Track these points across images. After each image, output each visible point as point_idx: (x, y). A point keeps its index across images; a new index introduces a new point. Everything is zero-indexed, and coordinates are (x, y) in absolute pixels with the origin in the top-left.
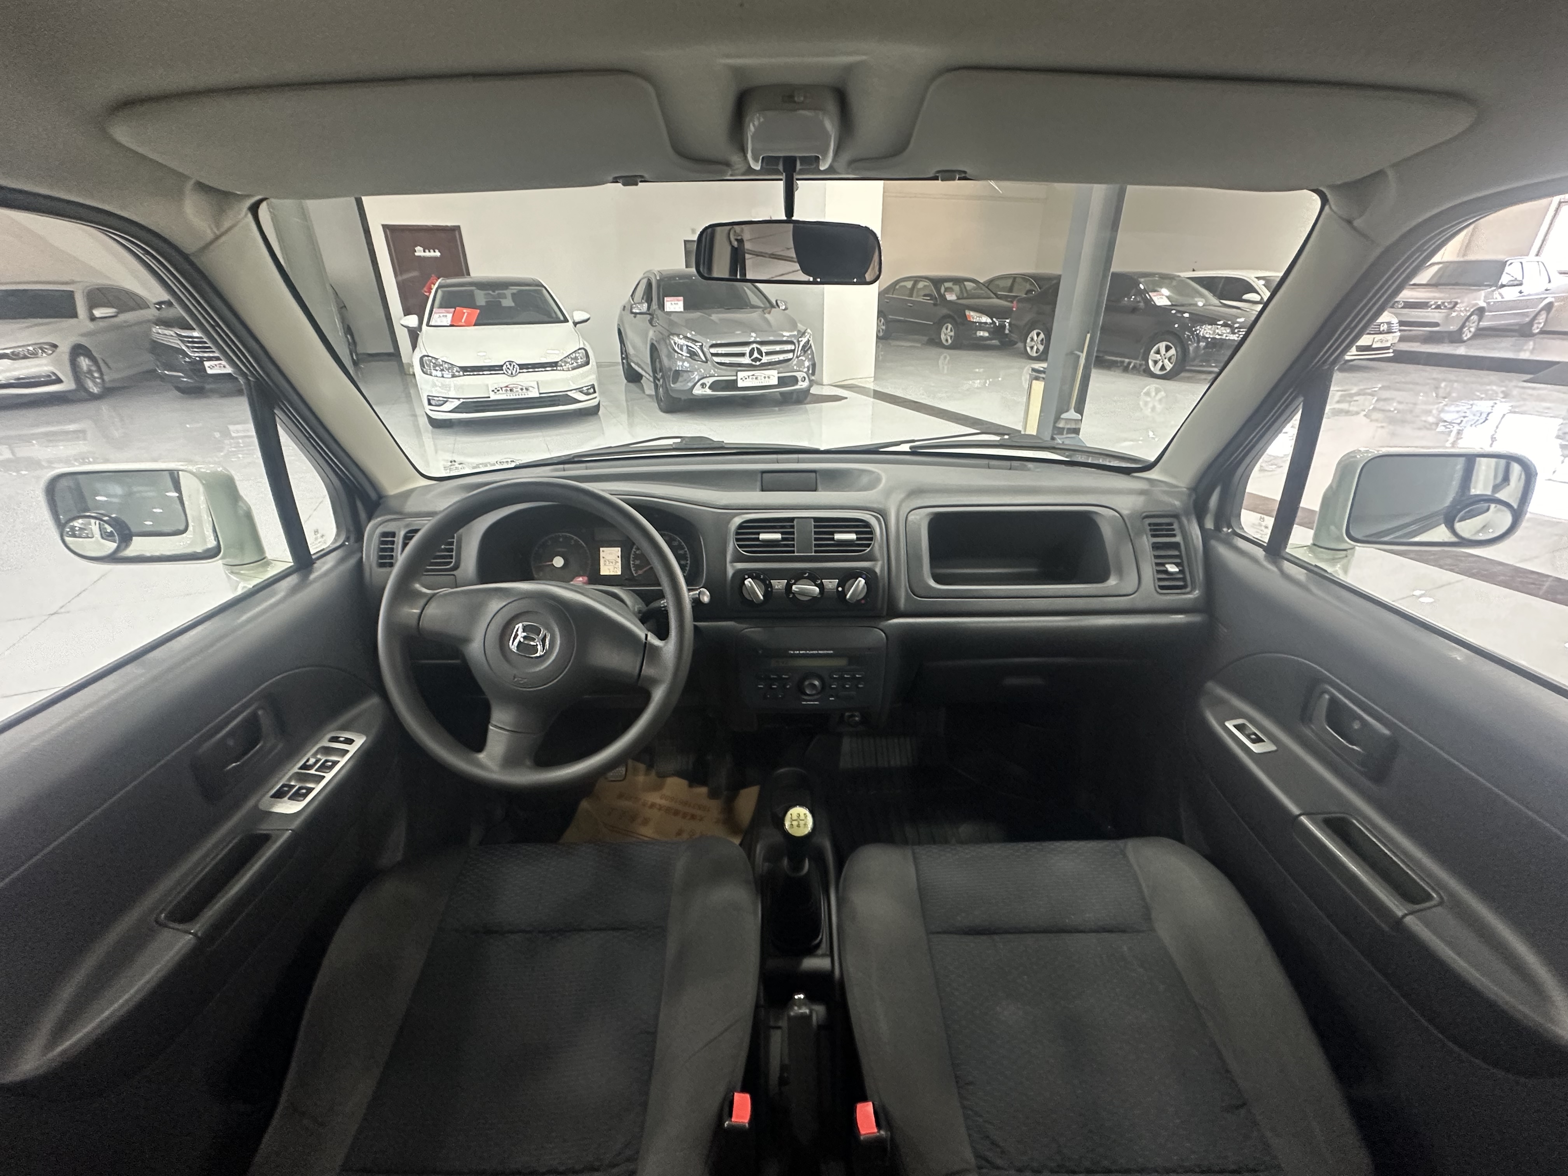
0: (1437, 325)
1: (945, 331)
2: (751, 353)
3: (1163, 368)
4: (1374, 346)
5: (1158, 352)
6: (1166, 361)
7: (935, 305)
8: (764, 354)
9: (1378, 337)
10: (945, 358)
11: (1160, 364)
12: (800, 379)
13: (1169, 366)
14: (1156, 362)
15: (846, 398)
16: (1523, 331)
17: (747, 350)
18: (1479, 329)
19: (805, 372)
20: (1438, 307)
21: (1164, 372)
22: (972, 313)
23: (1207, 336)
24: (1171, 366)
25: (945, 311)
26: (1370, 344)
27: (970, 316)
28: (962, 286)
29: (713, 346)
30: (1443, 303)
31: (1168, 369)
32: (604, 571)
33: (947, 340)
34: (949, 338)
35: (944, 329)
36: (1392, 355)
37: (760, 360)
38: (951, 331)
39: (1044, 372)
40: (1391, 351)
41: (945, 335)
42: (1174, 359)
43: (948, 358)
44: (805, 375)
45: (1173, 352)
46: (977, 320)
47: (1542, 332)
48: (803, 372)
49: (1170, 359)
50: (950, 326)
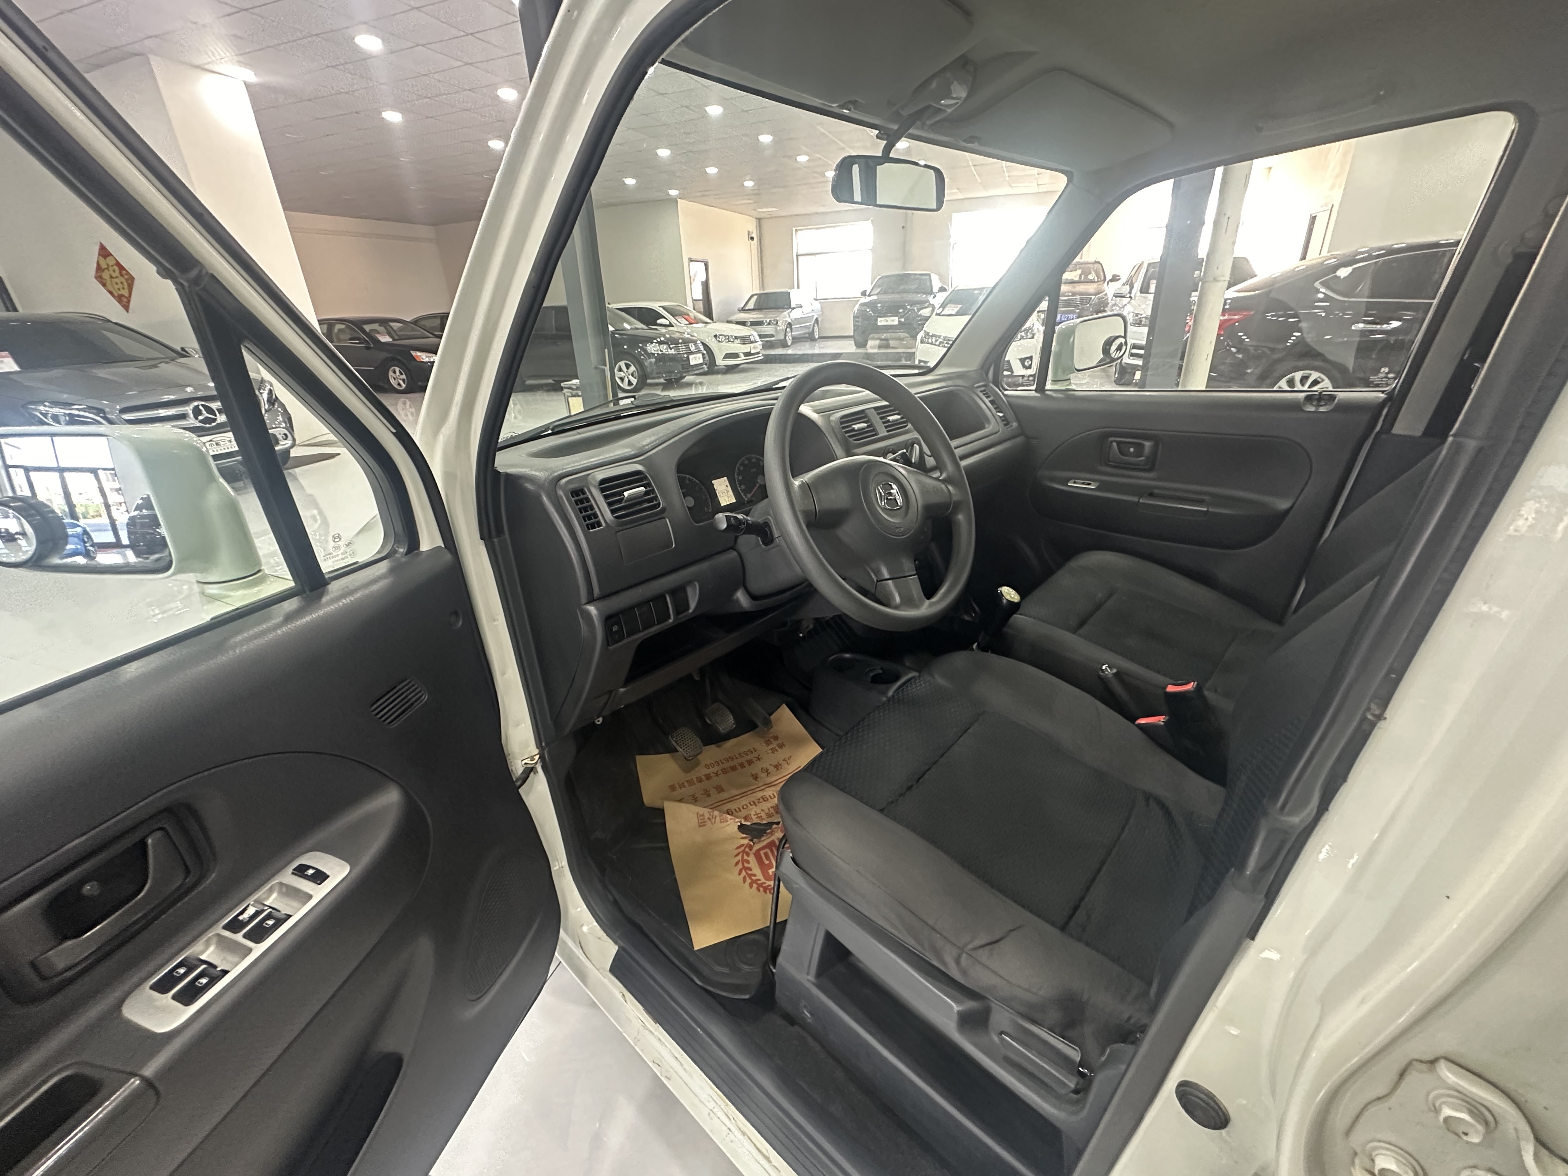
0: (772, 336)
1: (394, 375)
2: (197, 412)
3: (630, 383)
4: (752, 352)
5: (620, 370)
6: (630, 377)
7: (368, 348)
8: (217, 413)
9: (752, 345)
10: (405, 403)
11: (626, 380)
12: (279, 437)
13: (634, 381)
14: (622, 379)
15: (339, 454)
16: (810, 338)
17: (189, 409)
18: (794, 338)
19: (283, 428)
20: (769, 324)
21: (632, 387)
22: (419, 354)
23: (653, 352)
24: (636, 380)
25: (384, 355)
26: (749, 351)
27: (417, 356)
28: (388, 327)
29: (124, 411)
30: (770, 321)
31: (635, 383)
32: (724, 503)
33: (399, 384)
34: (401, 382)
35: (391, 373)
36: (762, 357)
37: (215, 420)
38: (401, 374)
39: (578, 389)
40: (761, 355)
41: (394, 379)
42: (636, 374)
43: (408, 403)
44: (286, 432)
45: (632, 368)
46: (427, 360)
47: (820, 338)
48: (280, 427)
49: (632, 375)
50: (397, 369)
